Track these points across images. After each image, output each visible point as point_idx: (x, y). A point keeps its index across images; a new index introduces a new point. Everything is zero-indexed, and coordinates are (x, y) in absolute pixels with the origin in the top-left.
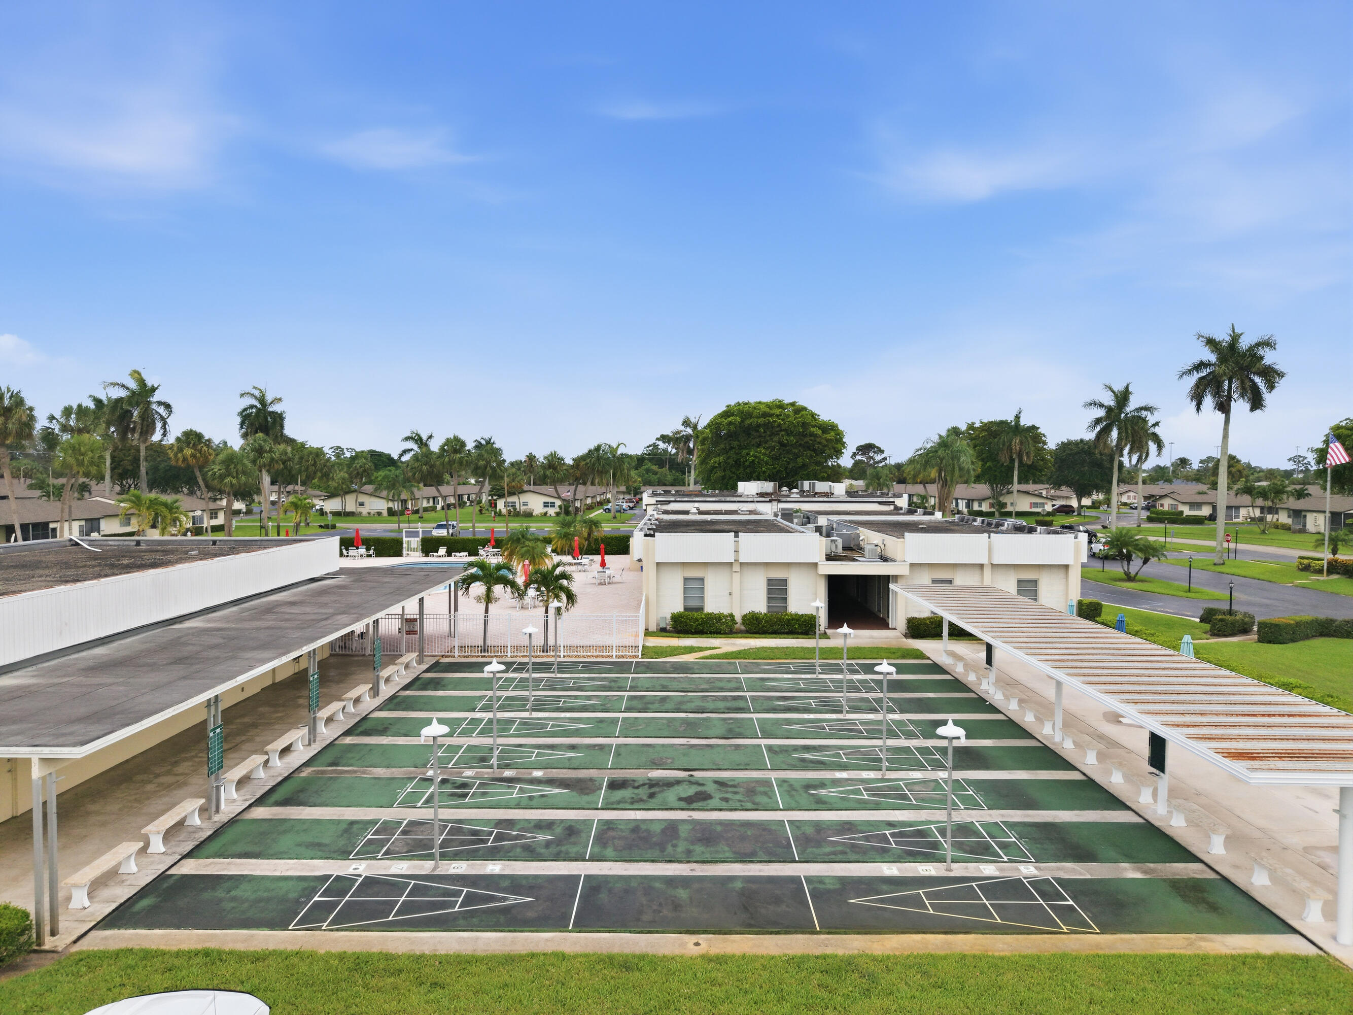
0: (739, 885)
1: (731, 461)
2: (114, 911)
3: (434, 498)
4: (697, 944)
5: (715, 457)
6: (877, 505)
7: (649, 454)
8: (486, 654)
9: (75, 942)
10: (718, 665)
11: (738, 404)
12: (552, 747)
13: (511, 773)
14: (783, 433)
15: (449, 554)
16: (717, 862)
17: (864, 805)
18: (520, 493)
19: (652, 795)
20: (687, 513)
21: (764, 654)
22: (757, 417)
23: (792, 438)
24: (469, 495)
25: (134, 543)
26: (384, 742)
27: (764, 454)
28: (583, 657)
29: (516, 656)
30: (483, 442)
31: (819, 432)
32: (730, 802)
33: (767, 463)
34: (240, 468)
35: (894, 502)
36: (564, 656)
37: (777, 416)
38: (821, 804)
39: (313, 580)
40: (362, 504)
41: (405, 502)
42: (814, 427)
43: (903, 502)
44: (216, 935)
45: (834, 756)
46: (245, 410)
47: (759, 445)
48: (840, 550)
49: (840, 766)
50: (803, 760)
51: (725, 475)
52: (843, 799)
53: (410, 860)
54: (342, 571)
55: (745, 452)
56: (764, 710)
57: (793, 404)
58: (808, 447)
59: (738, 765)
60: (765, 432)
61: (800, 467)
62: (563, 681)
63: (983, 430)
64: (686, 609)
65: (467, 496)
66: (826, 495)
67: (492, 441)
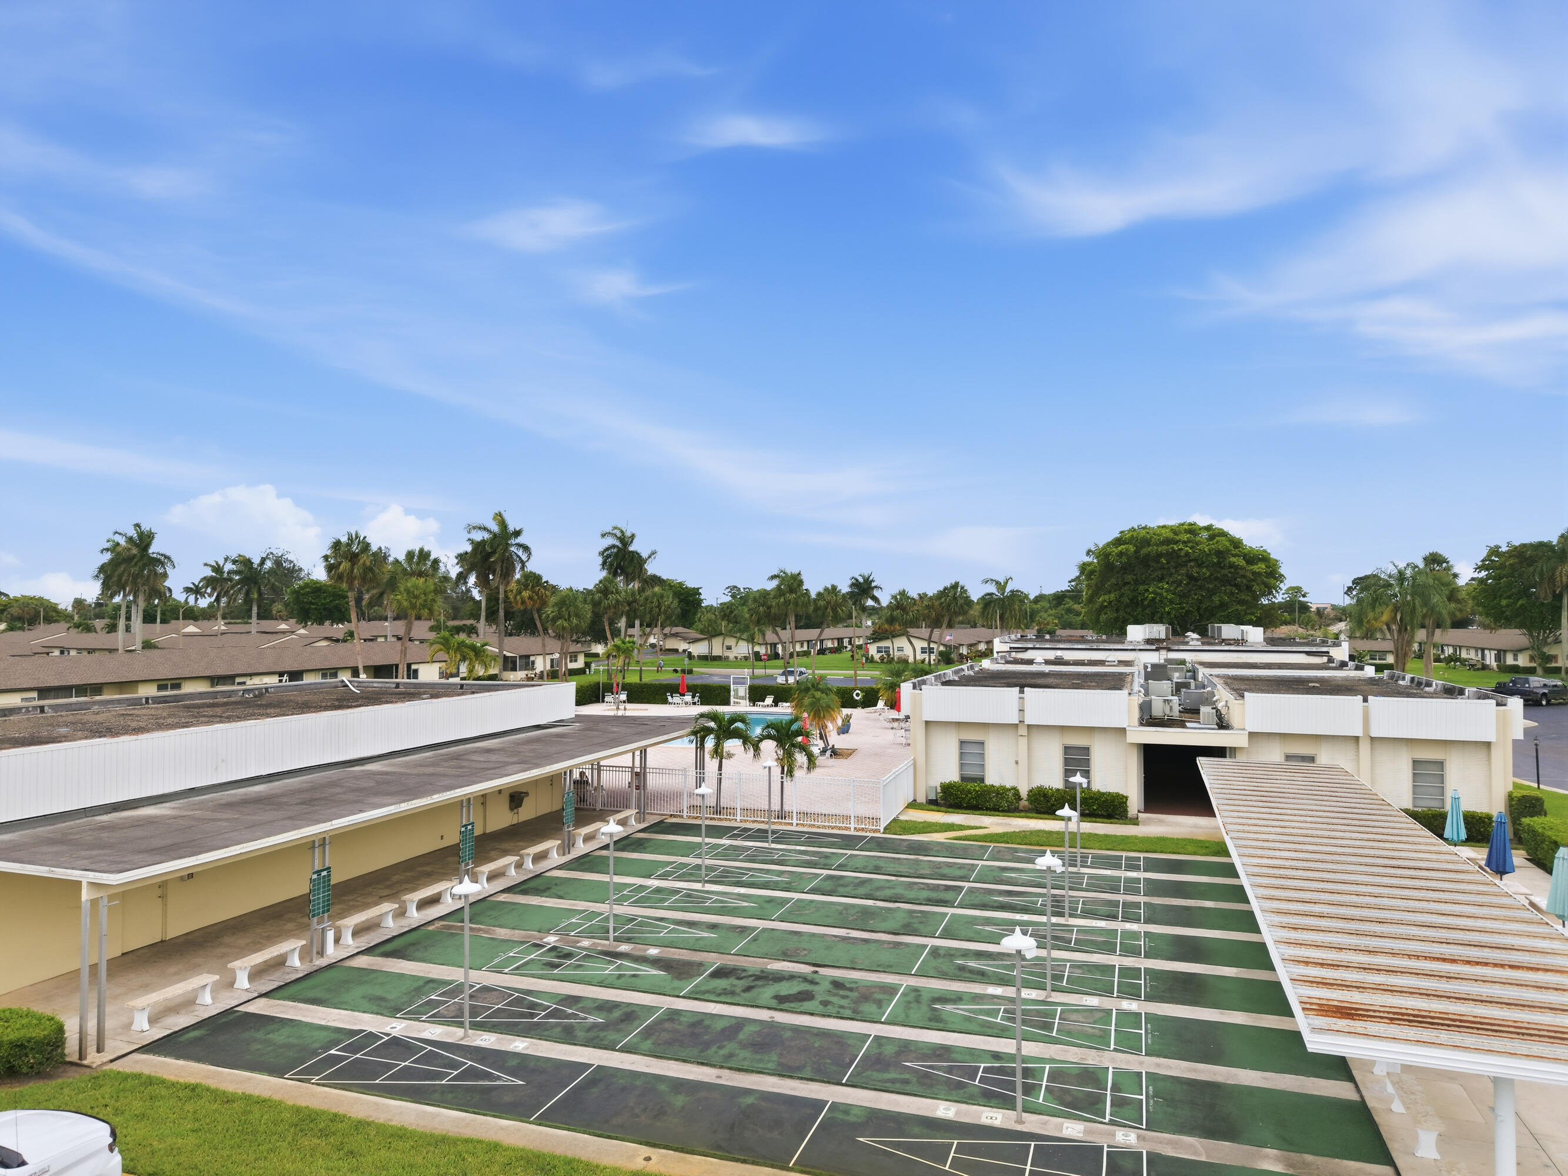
0: (750, 1100)
1: (1126, 600)
2: (164, 1037)
3: (808, 642)
4: (648, 1159)
5: (1105, 594)
6: (1303, 656)
7: (1073, 591)
8: (715, 816)
9: (112, 1061)
10: (965, 849)
11: (1133, 530)
12: (691, 924)
13: (627, 947)
14: (1192, 564)
15: (776, 703)
16: (752, 1072)
17: (986, 1029)
18: (894, 637)
19: (748, 989)
20: (1030, 662)
21: (1035, 839)
22: (1157, 545)
23: (1204, 570)
24: (851, 638)
25: (394, 686)
26: (534, 903)
27: (1167, 591)
28: (818, 827)
29: (746, 821)
30: (861, 580)
31: (1243, 563)
32: (829, 1007)
33: (1171, 602)
34: (572, 609)
35: (1328, 652)
36: (797, 824)
37: (1184, 542)
38: (937, 1022)
39: (538, 727)
40: (729, 648)
41: (774, 645)
42: (1235, 556)
43: (1341, 653)
44: (222, 1073)
45: (1005, 967)
46: (607, 549)
47: (1161, 579)
48: (1176, 714)
49: (1002, 979)
50: (962, 968)
51: (1118, 617)
52: (968, 1019)
53: (449, 1025)
54: (579, 718)
55: (1141, 588)
56: (972, 905)
57: (1208, 528)
58: (1226, 581)
59: (879, 966)
60: (1168, 563)
61: (1215, 607)
62: (771, 853)
63: (1510, 557)
64: (964, 778)
65: (847, 640)
66: (1237, 642)
67: (871, 579)
